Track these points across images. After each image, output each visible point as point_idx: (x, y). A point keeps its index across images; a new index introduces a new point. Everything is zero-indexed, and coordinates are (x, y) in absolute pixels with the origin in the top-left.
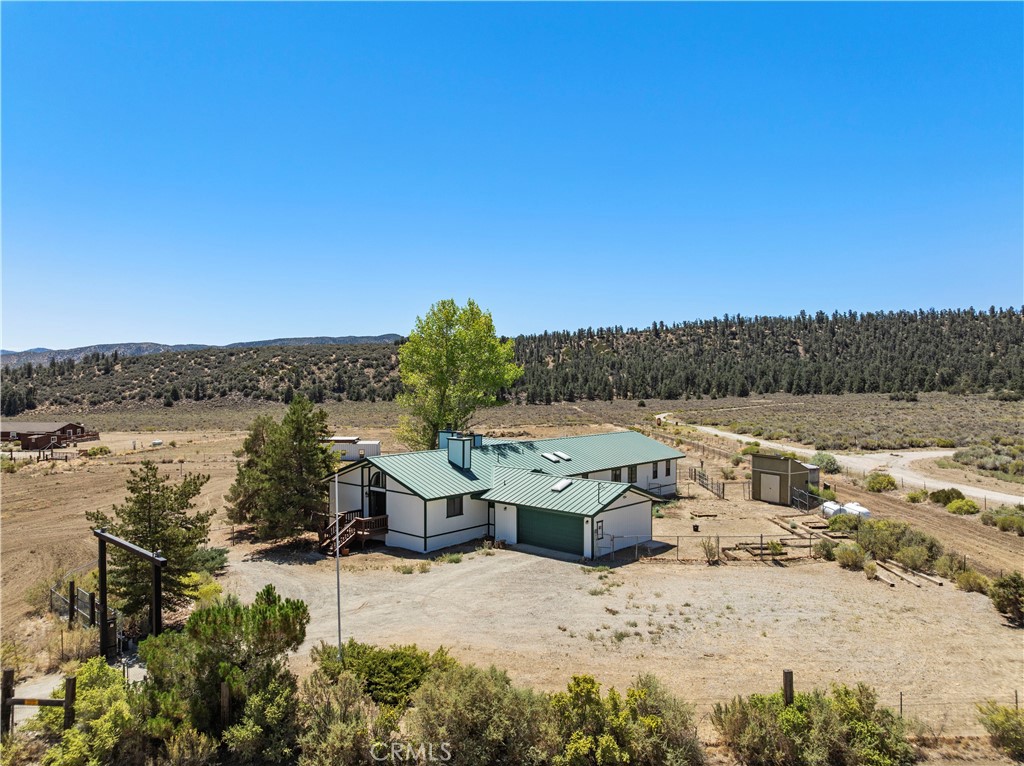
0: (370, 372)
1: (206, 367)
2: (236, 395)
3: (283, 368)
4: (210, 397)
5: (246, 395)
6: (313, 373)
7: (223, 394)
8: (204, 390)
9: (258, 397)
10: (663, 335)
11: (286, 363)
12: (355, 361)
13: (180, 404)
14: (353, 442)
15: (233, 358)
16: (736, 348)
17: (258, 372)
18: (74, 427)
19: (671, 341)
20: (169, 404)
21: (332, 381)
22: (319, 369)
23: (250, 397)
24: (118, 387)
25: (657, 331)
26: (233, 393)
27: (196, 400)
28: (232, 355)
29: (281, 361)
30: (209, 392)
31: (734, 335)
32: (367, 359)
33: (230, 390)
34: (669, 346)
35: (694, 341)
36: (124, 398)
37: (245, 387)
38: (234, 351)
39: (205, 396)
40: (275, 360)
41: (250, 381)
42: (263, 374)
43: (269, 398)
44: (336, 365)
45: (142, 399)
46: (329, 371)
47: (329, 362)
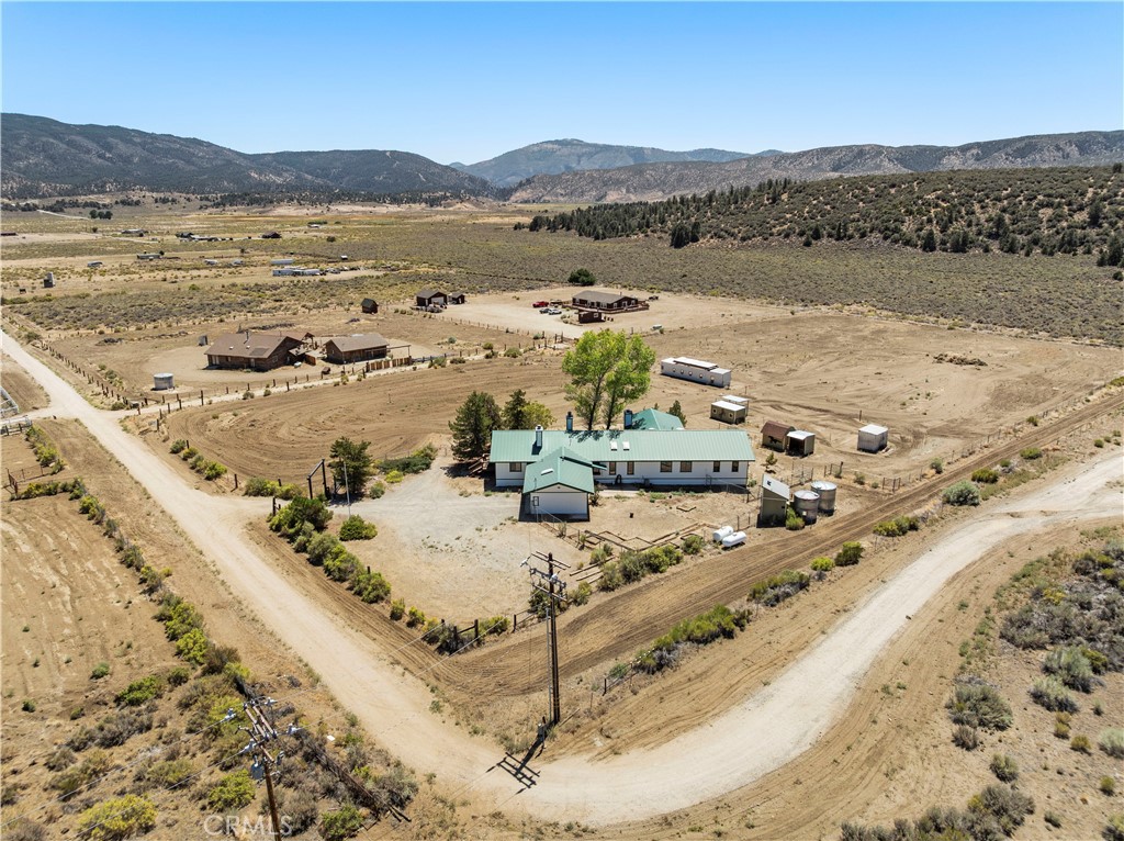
0: (1046, 213)
1: (862, 200)
2: (875, 237)
3: (937, 206)
4: (851, 237)
5: (885, 238)
6: (973, 213)
7: (863, 235)
8: (846, 230)
9: (896, 241)
11: (943, 200)
12: (1030, 199)
13: (819, 243)
14: (708, 369)
15: (893, 191)
17: (906, 212)
18: (629, 300)
20: (808, 244)
21: (991, 224)
22: (982, 207)
23: (889, 240)
24: (772, 222)
26: (873, 235)
27: (837, 240)
28: (893, 186)
29: (938, 198)
30: (850, 231)
32: (1049, 196)
33: (871, 232)
36: (771, 235)
37: (887, 229)
38: (897, 182)
39: (845, 236)
40: (932, 196)
41: (895, 221)
42: (911, 213)
43: (907, 243)
44: (1005, 202)
45: (787, 236)
46: (993, 212)
47: (999, 199)
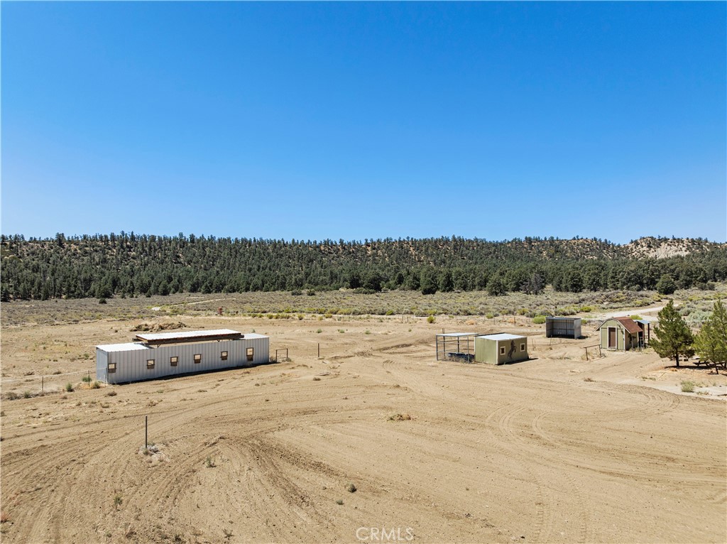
10: (66, 245)
16: (133, 258)
19: (76, 250)
25: (60, 240)
31: (129, 247)
34: (74, 255)
35: (96, 251)
